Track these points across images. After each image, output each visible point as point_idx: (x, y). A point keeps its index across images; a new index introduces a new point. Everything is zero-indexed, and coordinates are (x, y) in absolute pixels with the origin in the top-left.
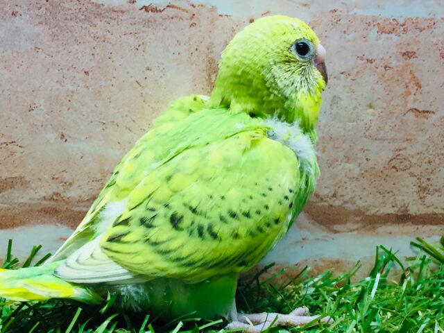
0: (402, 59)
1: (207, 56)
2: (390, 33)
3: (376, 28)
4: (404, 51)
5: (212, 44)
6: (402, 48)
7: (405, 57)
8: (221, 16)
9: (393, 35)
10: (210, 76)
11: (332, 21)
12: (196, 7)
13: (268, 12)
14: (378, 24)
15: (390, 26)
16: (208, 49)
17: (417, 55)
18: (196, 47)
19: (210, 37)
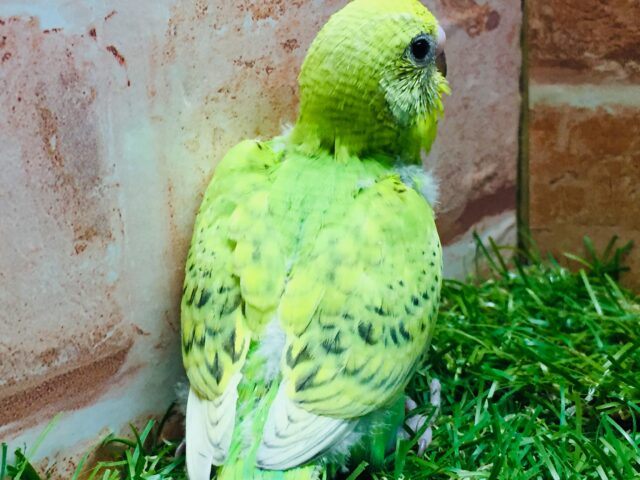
0: (283, 52)
1: (37, 106)
2: (266, 16)
3: (250, 14)
4: (284, 41)
5: (42, 84)
6: (282, 36)
7: (287, 48)
8: (47, 32)
9: (269, 20)
10: (47, 140)
11: (197, 11)
12: (7, 23)
13: (113, 13)
14: (252, 5)
15: (265, 6)
16: (37, 95)
17: (298, 43)
18: (17, 95)
19: (36, 73)
